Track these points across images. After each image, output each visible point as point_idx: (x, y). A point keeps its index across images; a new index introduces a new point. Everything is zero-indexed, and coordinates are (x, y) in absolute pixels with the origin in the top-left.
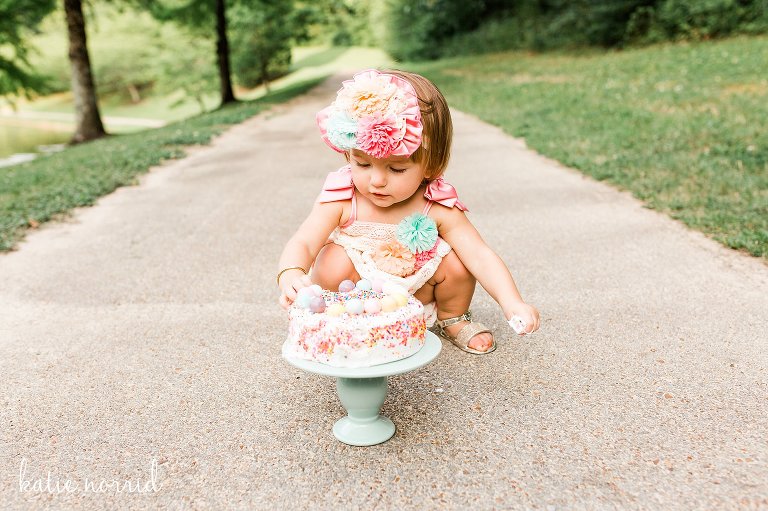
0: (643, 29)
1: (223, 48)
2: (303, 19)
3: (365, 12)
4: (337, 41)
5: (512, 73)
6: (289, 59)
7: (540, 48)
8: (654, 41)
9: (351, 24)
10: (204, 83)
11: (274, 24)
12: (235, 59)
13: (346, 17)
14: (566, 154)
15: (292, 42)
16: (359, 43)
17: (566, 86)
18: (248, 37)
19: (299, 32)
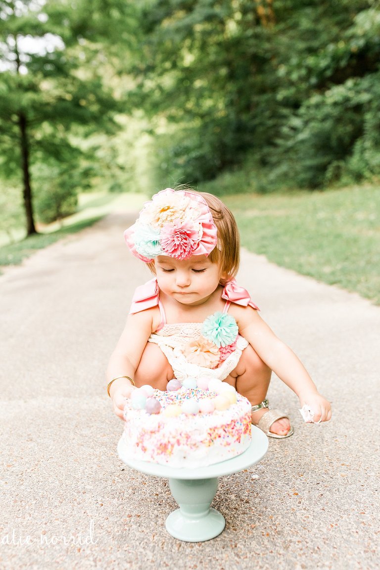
0: (337, 177)
1: (28, 194)
2: (87, 173)
3: (132, 168)
4: (112, 189)
5: (244, 209)
6: (76, 203)
7: (262, 191)
8: (346, 185)
9: (122, 177)
10: (13, 221)
11: (66, 177)
12: (36, 203)
13: (118, 172)
14: (300, 266)
15: (78, 190)
16: (128, 190)
17: (287, 217)
18: (47, 187)
19: (85, 182)
